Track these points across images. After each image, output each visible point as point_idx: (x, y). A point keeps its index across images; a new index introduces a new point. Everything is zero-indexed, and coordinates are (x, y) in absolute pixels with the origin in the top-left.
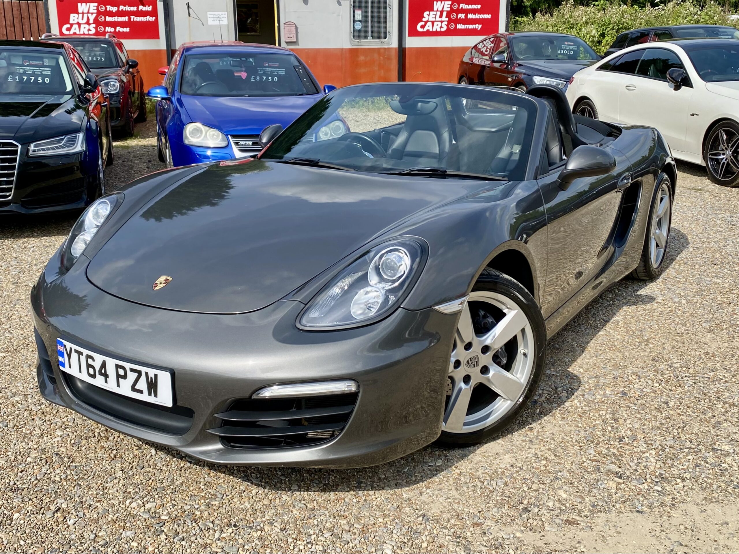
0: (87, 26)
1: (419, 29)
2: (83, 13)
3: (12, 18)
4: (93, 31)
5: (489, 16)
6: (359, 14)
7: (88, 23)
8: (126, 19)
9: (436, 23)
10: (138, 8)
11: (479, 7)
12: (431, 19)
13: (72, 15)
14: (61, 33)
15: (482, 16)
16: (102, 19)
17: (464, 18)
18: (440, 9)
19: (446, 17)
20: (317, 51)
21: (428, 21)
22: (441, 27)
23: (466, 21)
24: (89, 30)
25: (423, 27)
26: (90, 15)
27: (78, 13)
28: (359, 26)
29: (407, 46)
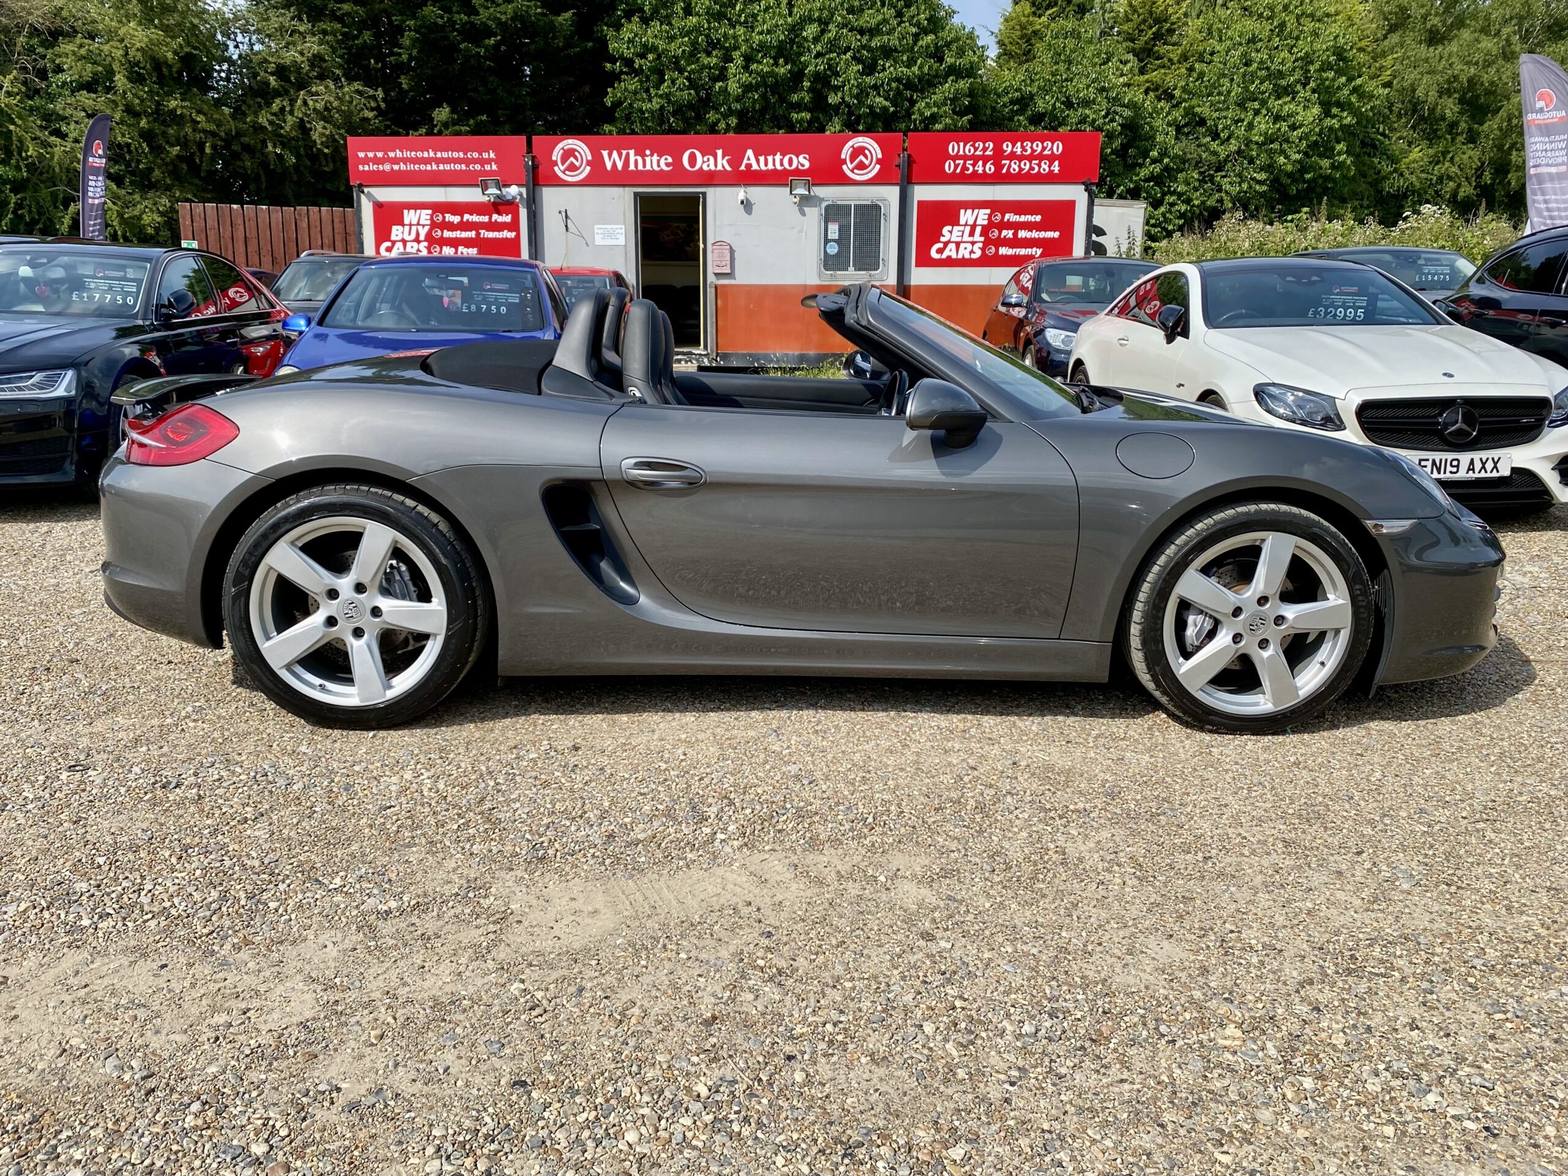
0: (415, 244)
1: (934, 254)
2: (411, 225)
4: (424, 252)
5: (1056, 234)
6: (834, 230)
7: (417, 240)
8: (472, 234)
9: (962, 246)
10: (490, 218)
11: (1038, 218)
12: (954, 239)
13: (394, 228)
14: (379, 255)
15: (1043, 235)
16: (437, 234)
17: (1011, 236)
18: (971, 222)
19: (981, 235)
20: (764, 289)
21: (949, 242)
22: (972, 252)
23: (1015, 242)
24: (419, 250)
25: (940, 251)
26: (420, 228)
27: (403, 225)
28: (833, 249)
29: (913, 283)
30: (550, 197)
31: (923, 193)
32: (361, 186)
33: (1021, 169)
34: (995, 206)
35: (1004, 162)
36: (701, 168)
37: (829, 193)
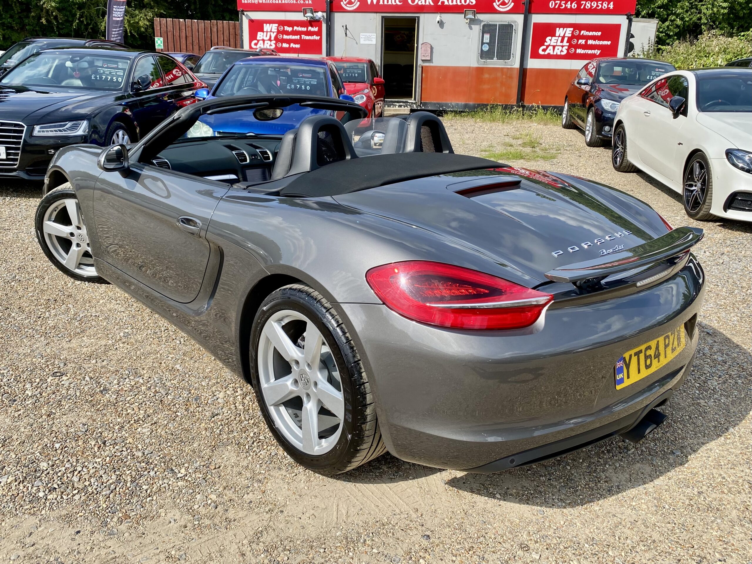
0: (269, 42)
1: (541, 52)
2: (267, 32)
3: (228, 35)
4: (273, 46)
5: (609, 43)
6: (487, 38)
7: (270, 40)
8: (298, 37)
9: (557, 48)
10: (307, 29)
11: (599, 34)
12: (552, 44)
13: (259, 33)
14: (251, 47)
15: (601, 43)
16: (280, 37)
17: (584, 43)
18: (562, 35)
19: (567, 42)
20: (448, 68)
21: (549, 45)
22: (562, 51)
23: (586, 47)
24: (271, 45)
25: (544, 50)
26: (272, 33)
27: (263, 32)
28: (486, 48)
29: (528, 67)
30: (338, 17)
31: (537, 18)
32: (243, 11)
33: (591, 6)
34: (576, 27)
35: (582, 2)
36: (418, 3)
37: (486, 18)
